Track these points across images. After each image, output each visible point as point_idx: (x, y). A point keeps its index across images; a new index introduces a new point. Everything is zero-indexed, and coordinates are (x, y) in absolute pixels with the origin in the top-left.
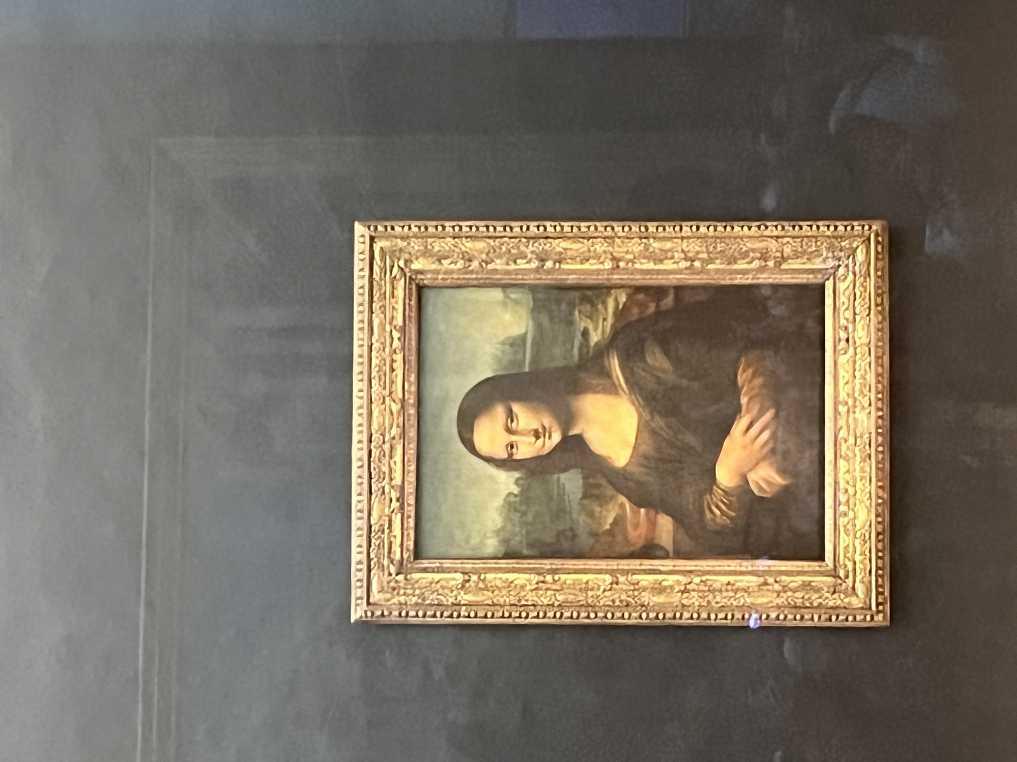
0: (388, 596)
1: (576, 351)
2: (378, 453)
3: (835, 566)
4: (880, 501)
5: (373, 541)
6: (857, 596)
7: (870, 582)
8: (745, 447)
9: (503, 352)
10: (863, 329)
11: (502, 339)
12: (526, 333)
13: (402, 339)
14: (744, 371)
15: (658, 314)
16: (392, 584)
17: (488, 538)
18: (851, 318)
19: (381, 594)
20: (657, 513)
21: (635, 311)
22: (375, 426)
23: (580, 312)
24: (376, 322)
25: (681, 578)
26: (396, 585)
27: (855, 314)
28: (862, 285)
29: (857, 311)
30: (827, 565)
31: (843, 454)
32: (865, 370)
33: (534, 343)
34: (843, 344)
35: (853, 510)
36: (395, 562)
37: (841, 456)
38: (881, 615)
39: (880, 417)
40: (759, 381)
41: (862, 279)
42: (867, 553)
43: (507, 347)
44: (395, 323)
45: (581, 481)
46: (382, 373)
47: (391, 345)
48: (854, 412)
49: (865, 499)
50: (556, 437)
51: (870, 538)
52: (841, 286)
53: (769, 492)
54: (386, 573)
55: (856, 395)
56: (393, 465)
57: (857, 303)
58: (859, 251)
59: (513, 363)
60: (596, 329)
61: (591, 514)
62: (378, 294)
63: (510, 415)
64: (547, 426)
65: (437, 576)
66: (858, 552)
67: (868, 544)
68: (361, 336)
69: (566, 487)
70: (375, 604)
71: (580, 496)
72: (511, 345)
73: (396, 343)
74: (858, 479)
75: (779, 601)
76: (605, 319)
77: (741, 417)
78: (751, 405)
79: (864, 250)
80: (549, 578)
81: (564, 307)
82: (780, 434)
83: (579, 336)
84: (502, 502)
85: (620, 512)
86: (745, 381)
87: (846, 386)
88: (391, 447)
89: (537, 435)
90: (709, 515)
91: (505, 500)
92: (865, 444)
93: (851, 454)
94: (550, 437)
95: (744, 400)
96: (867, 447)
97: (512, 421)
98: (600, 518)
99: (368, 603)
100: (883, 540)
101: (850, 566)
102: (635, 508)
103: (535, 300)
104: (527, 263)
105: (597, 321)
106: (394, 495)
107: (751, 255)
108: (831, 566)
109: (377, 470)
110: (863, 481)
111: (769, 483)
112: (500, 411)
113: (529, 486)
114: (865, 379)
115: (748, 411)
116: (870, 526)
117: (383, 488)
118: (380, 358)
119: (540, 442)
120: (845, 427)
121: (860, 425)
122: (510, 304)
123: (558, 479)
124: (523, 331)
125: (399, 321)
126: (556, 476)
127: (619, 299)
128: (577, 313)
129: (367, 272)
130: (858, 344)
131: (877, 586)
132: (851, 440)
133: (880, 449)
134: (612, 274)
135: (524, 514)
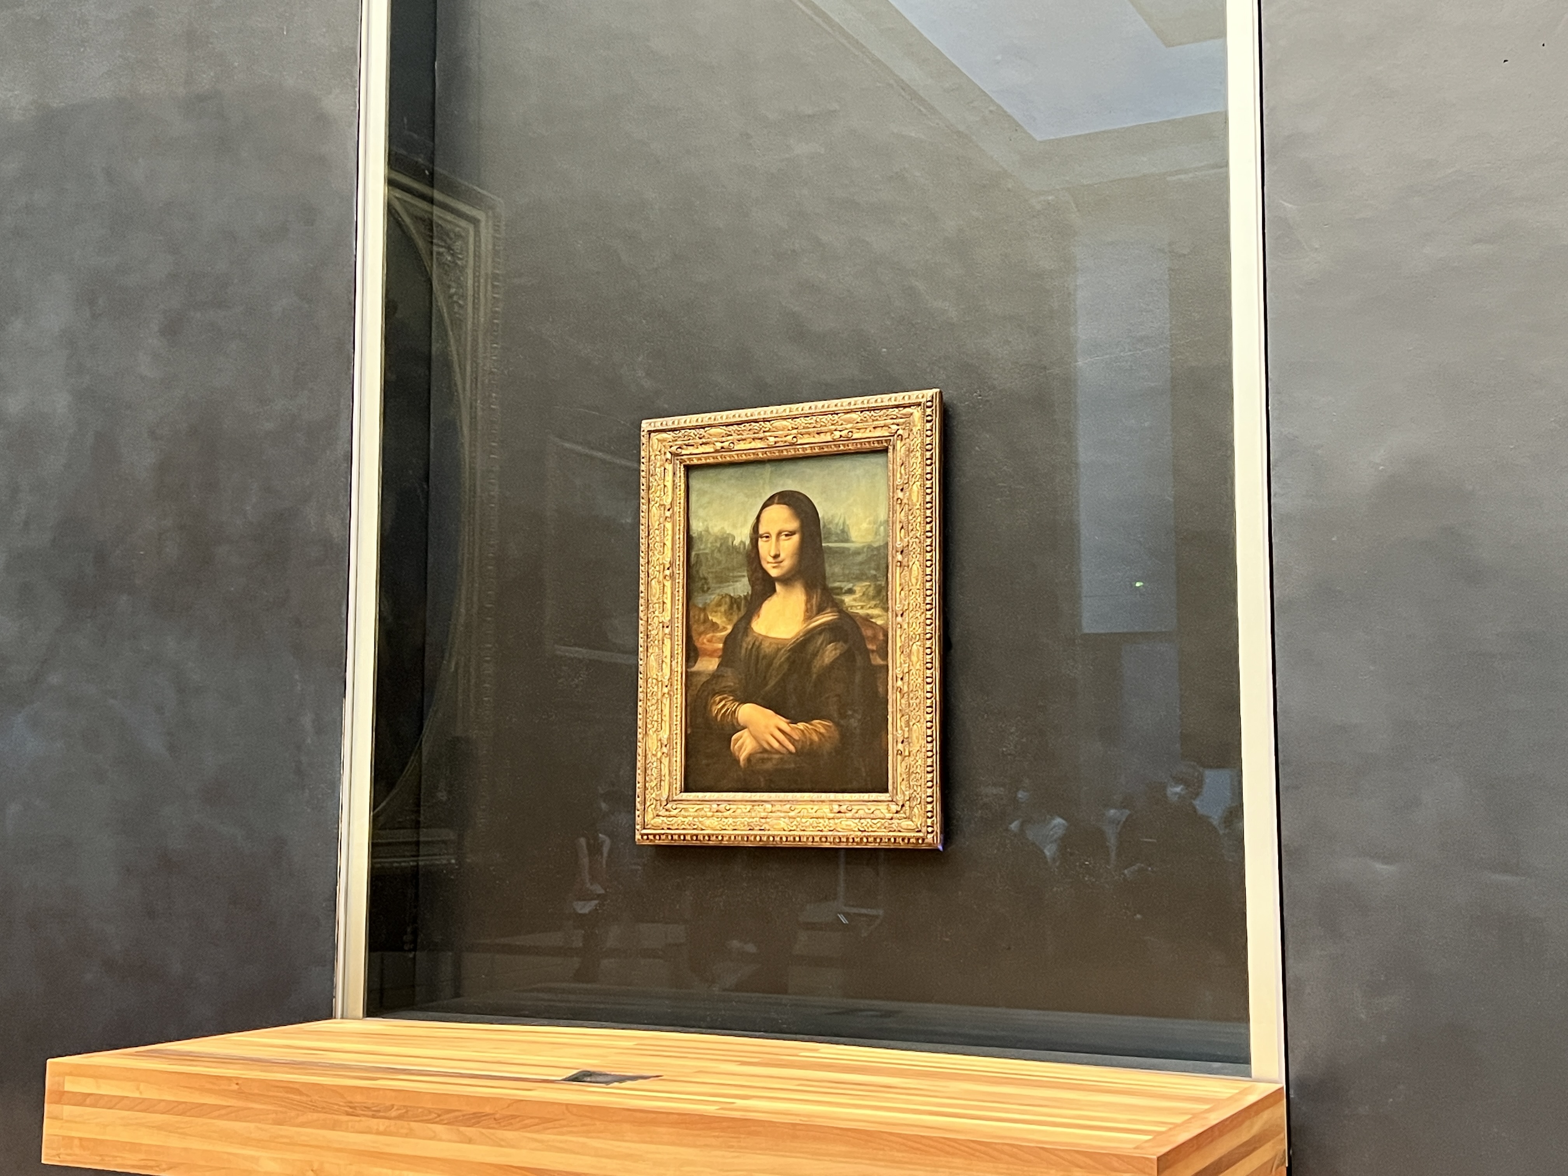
0: (655, 447)
1: (837, 584)
2: (756, 428)
3: (675, 801)
4: (720, 838)
5: (693, 431)
6: (654, 818)
7: (663, 829)
8: (766, 727)
9: (837, 524)
10: (847, 825)
11: (848, 522)
12: (853, 542)
13: (842, 439)
14: (823, 725)
15: (868, 652)
16: (663, 449)
17: (703, 523)
18: (857, 815)
19: (656, 441)
20: (719, 657)
21: (868, 633)
22: (777, 424)
23: (870, 586)
24: (853, 416)
25: (667, 677)
26: (663, 452)
27: (860, 819)
28: (883, 825)
29: (862, 821)
30: (676, 795)
31: (755, 807)
32: (816, 827)
33: (844, 548)
34: (836, 808)
35: (713, 816)
36: (679, 450)
37: (753, 806)
38: (640, 837)
39: (781, 838)
40: (815, 738)
41: (886, 824)
42: (683, 826)
43: (841, 527)
44: (854, 431)
45: (742, 595)
46: (813, 425)
47: (836, 430)
48: (784, 818)
49: (721, 826)
50: (774, 573)
51: (694, 829)
52: (883, 807)
53: (734, 747)
54: (671, 444)
55: (798, 819)
56: (749, 440)
57: (869, 820)
58: (910, 823)
59: (830, 533)
60: (855, 600)
61: (719, 604)
62: (875, 415)
63: (791, 534)
64: (782, 564)
65: (669, 484)
66: (683, 820)
67: (689, 827)
68: (844, 404)
69: (738, 583)
70: (650, 437)
71: (732, 595)
72: (843, 531)
73: (837, 434)
74: (735, 820)
75: (649, 756)
76: (862, 607)
77: (788, 723)
78: (797, 731)
79: (909, 827)
80: (667, 572)
81: (873, 572)
82: (777, 756)
83: (850, 586)
84: (728, 532)
85: (721, 627)
86: (816, 726)
87: (806, 811)
88: (761, 439)
89: (776, 556)
90: (718, 699)
91: (729, 534)
92: (761, 826)
93: (753, 814)
94: (774, 567)
95: (801, 725)
96: (758, 828)
97: (786, 535)
98: (716, 612)
99: (650, 432)
100: (692, 839)
101: (674, 813)
102: (724, 639)
103: (878, 549)
104: (901, 538)
105: (861, 601)
106: (726, 444)
107: (907, 729)
108: (675, 798)
109: (744, 428)
110: (734, 824)
111: (740, 748)
112: (794, 525)
113: (738, 553)
114: (809, 827)
115: (792, 729)
116: (702, 830)
117: (731, 435)
118: (826, 422)
119: (771, 560)
120: (774, 809)
121: (775, 821)
122: (875, 526)
123: (744, 576)
124: (853, 539)
125: (855, 436)
126: (745, 574)
127: (880, 618)
128: (868, 583)
129: (893, 403)
130: (837, 821)
131: (660, 835)
132: (763, 814)
133: (758, 838)
134: (893, 611)
135: (719, 551)
